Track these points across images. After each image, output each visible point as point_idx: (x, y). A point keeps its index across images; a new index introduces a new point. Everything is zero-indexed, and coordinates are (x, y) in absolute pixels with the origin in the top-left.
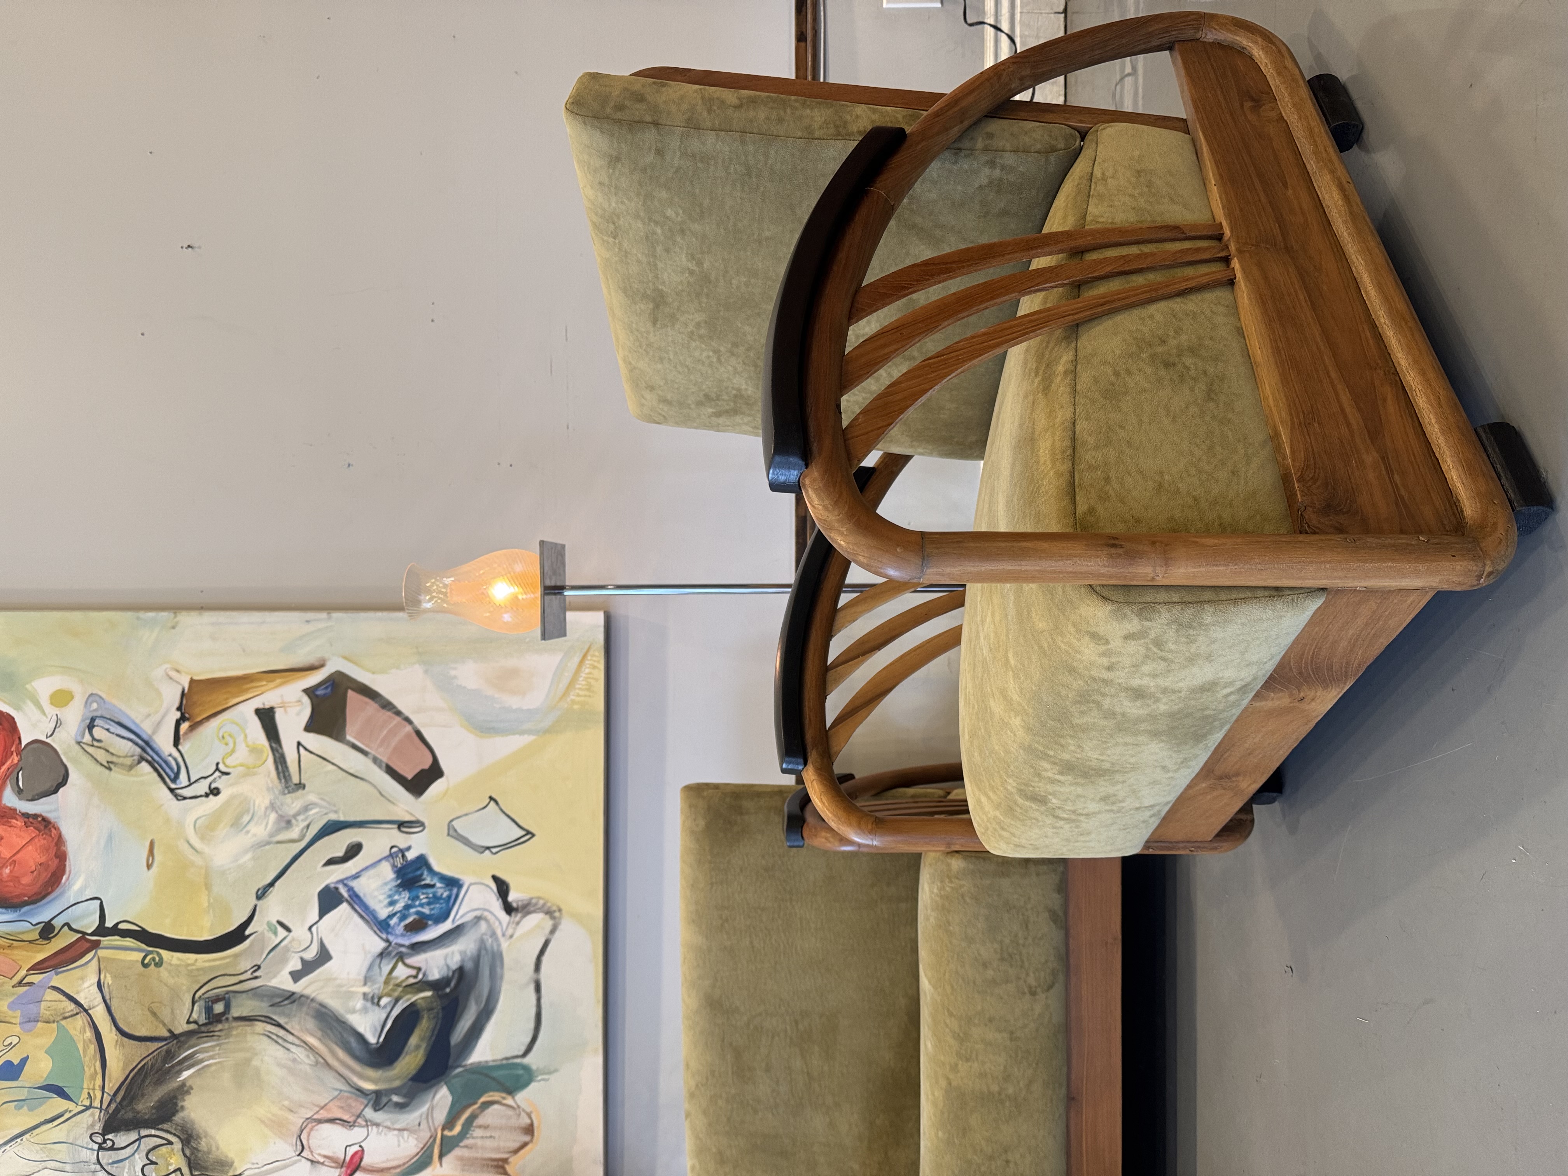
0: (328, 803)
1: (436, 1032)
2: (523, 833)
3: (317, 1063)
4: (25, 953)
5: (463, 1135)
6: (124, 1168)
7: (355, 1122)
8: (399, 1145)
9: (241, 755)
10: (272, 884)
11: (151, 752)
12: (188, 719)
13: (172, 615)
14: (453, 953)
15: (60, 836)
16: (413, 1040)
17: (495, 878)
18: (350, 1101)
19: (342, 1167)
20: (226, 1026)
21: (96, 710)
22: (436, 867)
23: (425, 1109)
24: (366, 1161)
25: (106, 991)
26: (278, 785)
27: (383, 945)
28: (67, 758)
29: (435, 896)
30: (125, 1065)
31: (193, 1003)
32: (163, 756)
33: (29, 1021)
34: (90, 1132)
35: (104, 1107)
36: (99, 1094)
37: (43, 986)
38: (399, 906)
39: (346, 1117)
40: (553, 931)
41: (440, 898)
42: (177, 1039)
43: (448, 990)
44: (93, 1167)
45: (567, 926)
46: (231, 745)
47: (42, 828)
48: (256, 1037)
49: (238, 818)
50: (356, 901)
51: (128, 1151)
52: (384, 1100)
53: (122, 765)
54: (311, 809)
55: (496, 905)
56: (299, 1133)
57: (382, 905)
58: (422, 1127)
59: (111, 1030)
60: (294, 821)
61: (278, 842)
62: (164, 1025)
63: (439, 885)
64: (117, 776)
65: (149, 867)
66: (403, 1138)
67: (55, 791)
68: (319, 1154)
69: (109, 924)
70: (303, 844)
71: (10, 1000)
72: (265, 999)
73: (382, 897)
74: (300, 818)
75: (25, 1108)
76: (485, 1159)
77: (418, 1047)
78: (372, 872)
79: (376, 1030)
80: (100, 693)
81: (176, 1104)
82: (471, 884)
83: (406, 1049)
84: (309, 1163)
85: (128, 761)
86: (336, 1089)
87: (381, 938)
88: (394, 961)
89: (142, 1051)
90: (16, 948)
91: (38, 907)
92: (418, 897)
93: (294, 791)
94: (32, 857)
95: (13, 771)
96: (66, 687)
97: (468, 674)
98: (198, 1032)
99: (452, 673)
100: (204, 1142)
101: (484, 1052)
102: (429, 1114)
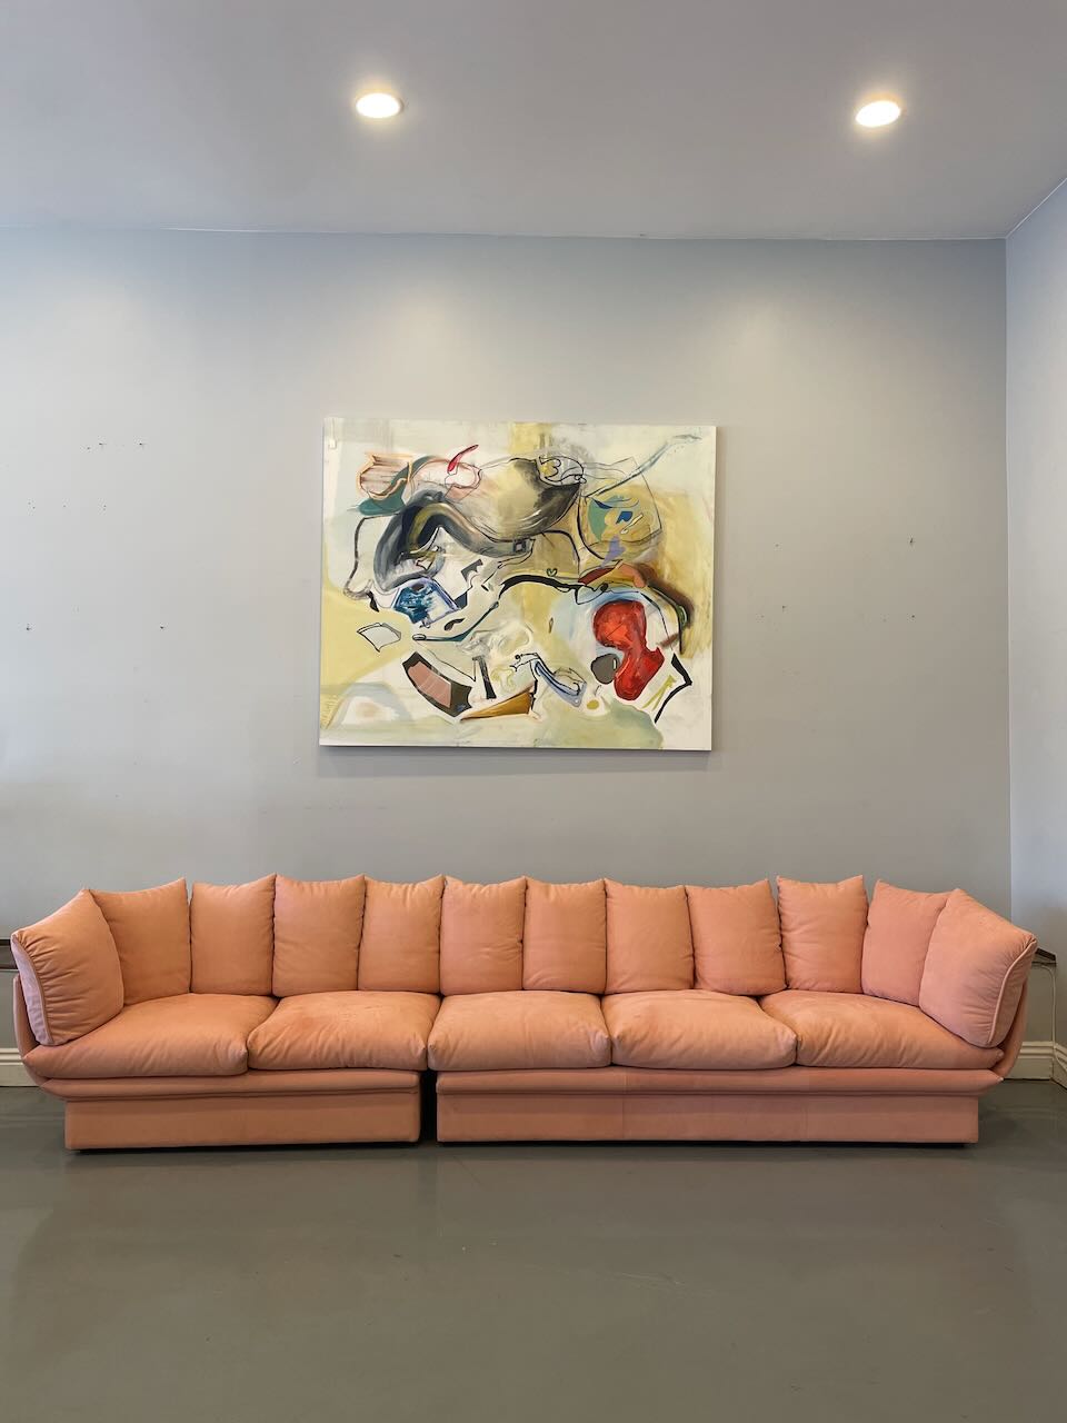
0: (460, 650)
1: (410, 531)
2: (363, 633)
3: (470, 518)
4: (616, 577)
5: (396, 479)
6: (570, 465)
7: (452, 487)
8: (429, 474)
9: (504, 676)
10: (491, 610)
11: (549, 678)
12: (530, 694)
13: (537, 746)
14: (399, 573)
15: (596, 636)
16: (421, 528)
17: (377, 610)
18: (454, 497)
19: (459, 463)
20: (515, 538)
21: (576, 699)
22: (407, 617)
23: (415, 493)
24: (446, 466)
25: (576, 557)
26: (486, 659)
27: (435, 578)
28: (591, 675)
29: (408, 602)
30: (568, 518)
31: (532, 550)
32: (543, 675)
33: (615, 542)
34: (586, 484)
35: (579, 497)
36: (581, 503)
37: (608, 559)
38: (426, 597)
39: (456, 489)
40: (348, 582)
41: (405, 601)
42: (540, 531)
43: (402, 554)
44: (586, 466)
45: (341, 585)
46: (509, 681)
47: (605, 640)
48: (500, 532)
49: (506, 644)
50: (448, 601)
51: (568, 474)
52: (436, 498)
53: (564, 671)
54: (469, 648)
55: (377, 597)
56: (480, 481)
57: (435, 598)
58: (417, 483)
59: (574, 537)
60: (479, 642)
61: (487, 631)
62: (547, 539)
63: (406, 608)
64: (566, 666)
65: (552, 619)
66: (427, 478)
67: (598, 658)
68: (470, 470)
69: (573, 591)
70: (475, 629)
71: (625, 553)
72: (495, 551)
73: (435, 602)
74: (475, 643)
75: (618, 497)
76: (385, 465)
77: (419, 524)
78: (440, 615)
79: (440, 534)
80: (573, 708)
81: (542, 498)
82: (389, 608)
83: (424, 524)
84: (476, 466)
85: (561, 673)
86: (461, 504)
87: (436, 582)
88: (429, 570)
89: (559, 525)
90: (620, 580)
91: (609, 600)
92: (417, 602)
93: (478, 657)
94: (610, 626)
95: (618, 669)
96: (591, 711)
97: (389, 714)
98: (530, 534)
99: (397, 715)
100: (529, 478)
101: (384, 521)
102: (413, 490)
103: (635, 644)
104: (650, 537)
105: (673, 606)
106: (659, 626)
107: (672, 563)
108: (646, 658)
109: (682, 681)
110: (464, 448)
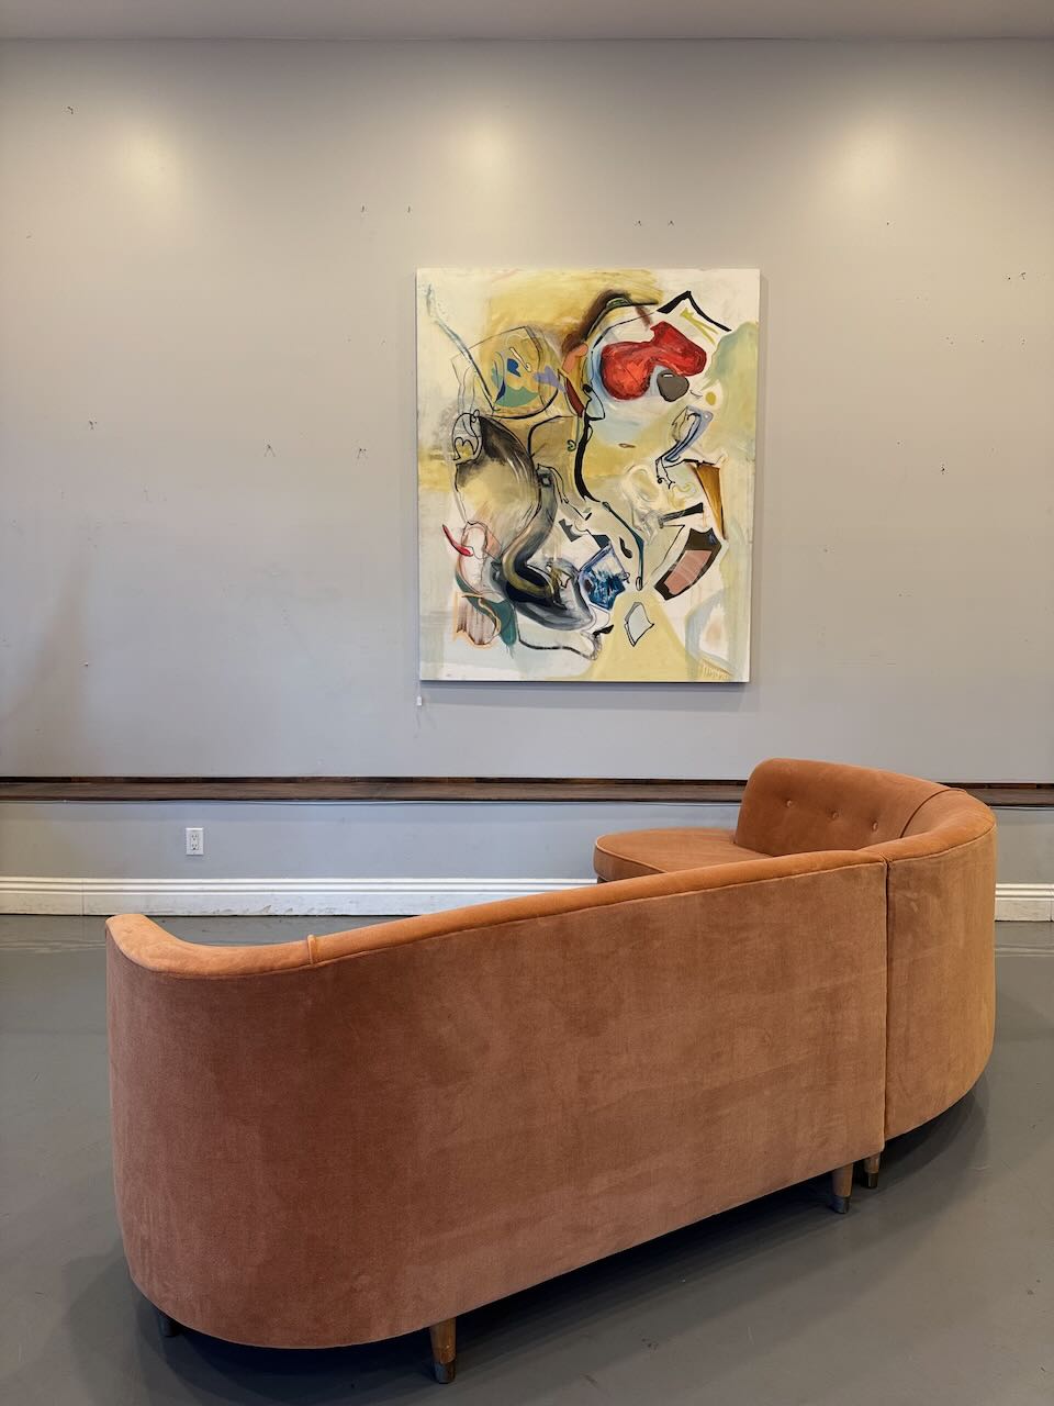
0: (653, 540)
1: (533, 595)
2: (635, 641)
3: (517, 533)
4: (576, 376)
5: (479, 608)
6: (461, 427)
7: (485, 552)
8: (473, 575)
9: (679, 495)
10: (611, 511)
11: (681, 446)
12: (698, 467)
13: (753, 459)
14: (574, 605)
15: (638, 396)
16: (528, 583)
17: (612, 626)
18: (497, 550)
19: (461, 545)
20: (536, 485)
21: (704, 417)
22: (618, 596)
23: (492, 589)
24: (465, 558)
25: (555, 420)
26: (662, 516)
27: (578, 568)
28: (679, 401)
29: (603, 596)
30: (515, 429)
31: (548, 468)
32: (679, 453)
33: (539, 378)
34: (480, 409)
35: (493, 417)
36: (500, 415)
37: (558, 386)
38: (598, 577)
39: (488, 547)
40: (584, 656)
41: (602, 598)
42: (529, 459)
43: (555, 602)
44: (461, 410)
45: (588, 662)
46: (684, 490)
47: (642, 387)
48: (531, 501)
49: (646, 493)
50: (602, 555)
51: (468, 427)
52: (497, 568)
53: (675, 431)
54: (650, 532)
55: (598, 627)
56: (479, 522)
57: (599, 568)
58: (483, 587)
59: (535, 422)
60: (644, 523)
61: (633, 514)
62: (537, 452)
63: (609, 598)
64: (670, 429)
65: (621, 445)
66: (477, 577)
67: (662, 395)
68: (468, 533)
69: (591, 423)
70: (631, 526)
71: (551, 367)
72: (550, 506)
73: (603, 568)
74: (645, 526)
75: (493, 374)
76: (466, 620)
77: (525, 586)
78: (616, 563)
79: (534, 564)
80: (713, 420)
81: (495, 457)
82: (609, 615)
83: (524, 580)
84: (464, 527)
85: (677, 434)
86: (502, 543)
87: (582, 567)
88: (570, 574)
89: (523, 439)
90: (579, 372)
91: (600, 384)
92: (603, 587)
93: (659, 523)
94: (627, 381)
95: (671, 371)
96: (717, 401)
97: (718, 613)
98: (533, 469)
99: (719, 605)
100: (475, 471)
101: (522, 620)
102: (489, 591)
103: (646, 354)
104: (533, 338)
105: (607, 313)
106: (626, 328)
107: (562, 315)
108: (662, 341)
109: (687, 302)
110: (446, 539)
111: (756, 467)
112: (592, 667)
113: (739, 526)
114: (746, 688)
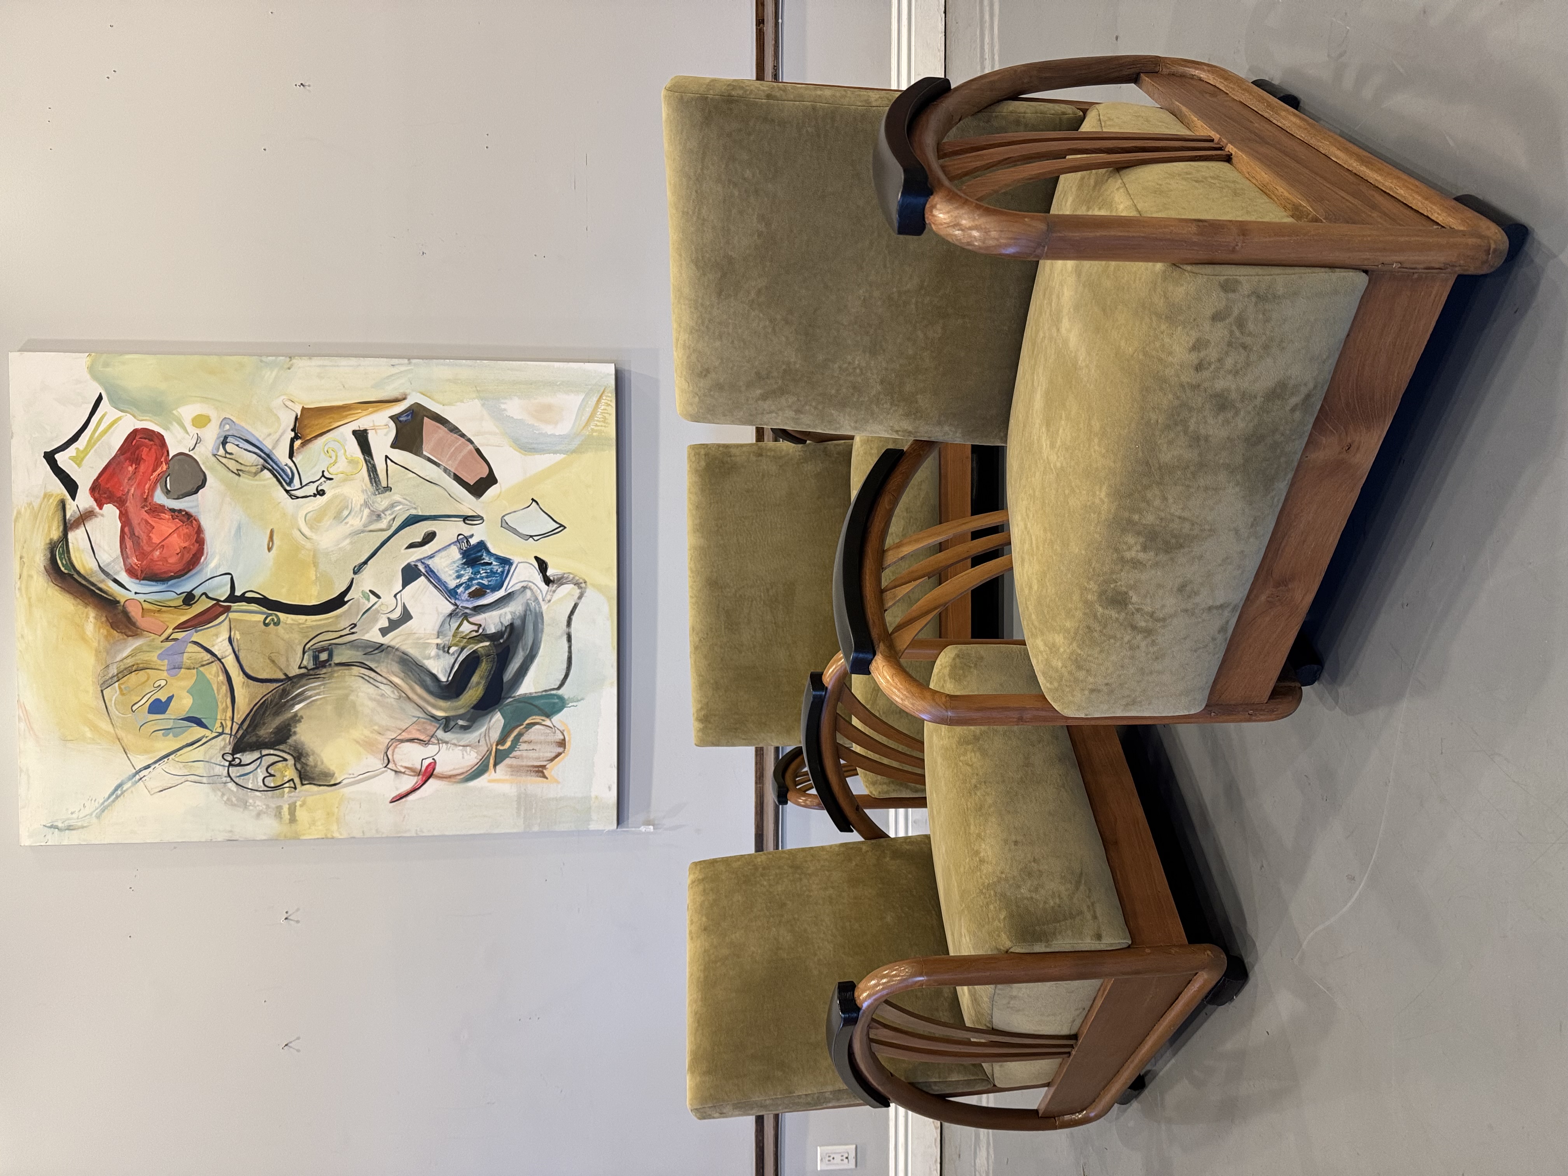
0: (410, 502)
1: (492, 672)
2: (558, 526)
3: (400, 697)
4: (171, 616)
5: (512, 748)
6: (249, 780)
7: (429, 741)
8: (463, 758)
9: (342, 465)
10: (365, 563)
11: (271, 463)
12: (300, 438)
13: (288, 359)
14: (506, 613)
15: (199, 526)
16: (475, 679)
17: (536, 558)
18: (425, 725)
19: (419, 775)
20: (330, 670)
21: (228, 430)
22: (492, 551)
23: (483, 729)
24: (438, 770)
25: (235, 644)
26: (370, 489)
27: (452, 607)
28: (206, 467)
29: (491, 571)
30: (250, 701)
31: (304, 653)
32: (281, 466)
33: (174, 668)
34: (222, 753)
35: (233, 733)
36: (229, 723)
37: (185, 641)
38: (464, 579)
39: (422, 738)
40: (580, 598)
41: (496, 573)
42: (291, 681)
43: (501, 641)
44: (224, 779)
45: (589, 592)
46: (334, 458)
47: (185, 520)
48: (353, 678)
49: (340, 512)
50: (431, 575)
51: (253, 766)
52: (452, 724)
53: (249, 472)
54: (396, 506)
55: (538, 578)
56: (385, 751)
57: (452, 578)
58: (480, 744)
59: (239, 674)
60: (383, 515)
61: (371, 531)
62: (281, 670)
63: (494, 563)
64: (245, 480)
65: (269, 549)
66: (466, 752)
67: (196, 492)
68: (401, 766)
69: (238, 593)
70: (390, 532)
71: (159, 652)
72: (360, 649)
73: (451, 572)
74: (388, 513)
75: (171, 735)
76: (528, 766)
77: (478, 683)
78: (444, 553)
79: (446, 671)
80: (231, 418)
81: (290, 730)
82: (519, 563)
83: (469, 685)
84: (393, 773)
85: (254, 469)
86: (414, 716)
87: (450, 602)
88: (461, 619)
89: (263, 690)
90: (164, 612)
91: (182, 580)
92: (479, 572)
93: (383, 493)
94: (177, 542)
95: (162, 479)
96: (204, 412)
97: (514, 408)
98: (308, 675)
99: (503, 406)
100: (311, 759)
101: (529, 686)
102: (487, 734)
103: (138, 515)
104: (120, 676)
105: (78, 573)
106: (101, 544)
107: (83, 638)
108: (119, 494)
109: (61, 459)
110: (411, 798)
111: (301, 356)
112: (593, 585)
113: (388, 377)
114: (627, 368)
